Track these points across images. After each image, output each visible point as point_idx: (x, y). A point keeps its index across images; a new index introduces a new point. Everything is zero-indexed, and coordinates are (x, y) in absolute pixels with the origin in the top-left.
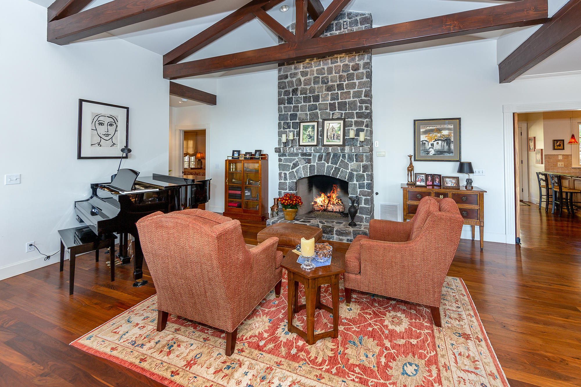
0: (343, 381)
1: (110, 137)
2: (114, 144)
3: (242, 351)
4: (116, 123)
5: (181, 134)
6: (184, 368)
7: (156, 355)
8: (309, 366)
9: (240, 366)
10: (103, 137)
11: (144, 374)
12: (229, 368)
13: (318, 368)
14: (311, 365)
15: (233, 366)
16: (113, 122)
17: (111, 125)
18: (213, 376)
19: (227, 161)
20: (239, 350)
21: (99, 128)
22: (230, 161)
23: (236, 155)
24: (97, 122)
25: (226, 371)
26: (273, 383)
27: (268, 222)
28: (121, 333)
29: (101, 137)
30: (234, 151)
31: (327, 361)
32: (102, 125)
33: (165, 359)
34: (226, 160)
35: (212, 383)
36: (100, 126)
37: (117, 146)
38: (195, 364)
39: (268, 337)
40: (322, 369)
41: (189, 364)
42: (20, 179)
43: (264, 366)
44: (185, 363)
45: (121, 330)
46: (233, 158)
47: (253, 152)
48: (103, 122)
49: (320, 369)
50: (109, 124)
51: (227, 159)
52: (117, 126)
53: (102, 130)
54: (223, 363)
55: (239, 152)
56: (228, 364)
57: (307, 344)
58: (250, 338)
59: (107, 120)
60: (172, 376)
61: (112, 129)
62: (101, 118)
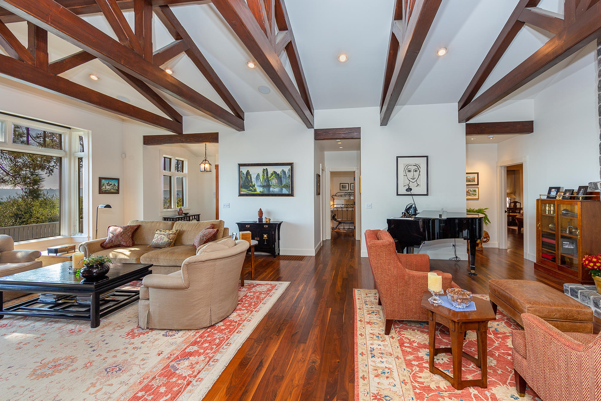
0: (412, 398)
1: (415, 179)
2: (418, 185)
3: (393, 338)
4: (419, 170)
5: (503, 171)
6: (365, 322)
7: (365, 311)
8: (409, 374)
9: (382, 341)
10: (411, 180)
11: (355, 313)
12: (377, 337)
13: (412, 380)
14: (411, 376)
15: (380, 338)
16: (417, 169)
17: (416, 171)
18: (369, 333)
19: (540, 201)
20: (392, 336)
21: (408, 173)
22: (542, 201)
23: (553, 193)
24: (407, 170)
25: (375, 337)
26: (382, 359)
27: (566, 287)
28: (367, 296)
29: (409, 180)
30: (551, 189)
31: (424, 385)
32: (410, 172)
33: (366, 314)
34: (538, 200)
35: (365, 335)
36: (409, 173)
37: (420, 187)
38: (370, 324)
39: (414, 346)
40: (413, 383)
41: (368, 323)
42: (371, 206)
43: (390, 351)
44: (368, 321)
45: (370, 295)
46: (548, 197)
47: (576, 189)
48: (411, 170)
49: (412, 382)
50: (414, 171)
51: (539, 198)
52: (420, 171)
53: (410, 175)
54: (379, 334)
55: (558, 189)
56: (380, 336)
57: (429, 369)
58: (405, 338)
59: (413, 168)
60: (359, 321)
61: (416, 174)
62: (409, 167)
